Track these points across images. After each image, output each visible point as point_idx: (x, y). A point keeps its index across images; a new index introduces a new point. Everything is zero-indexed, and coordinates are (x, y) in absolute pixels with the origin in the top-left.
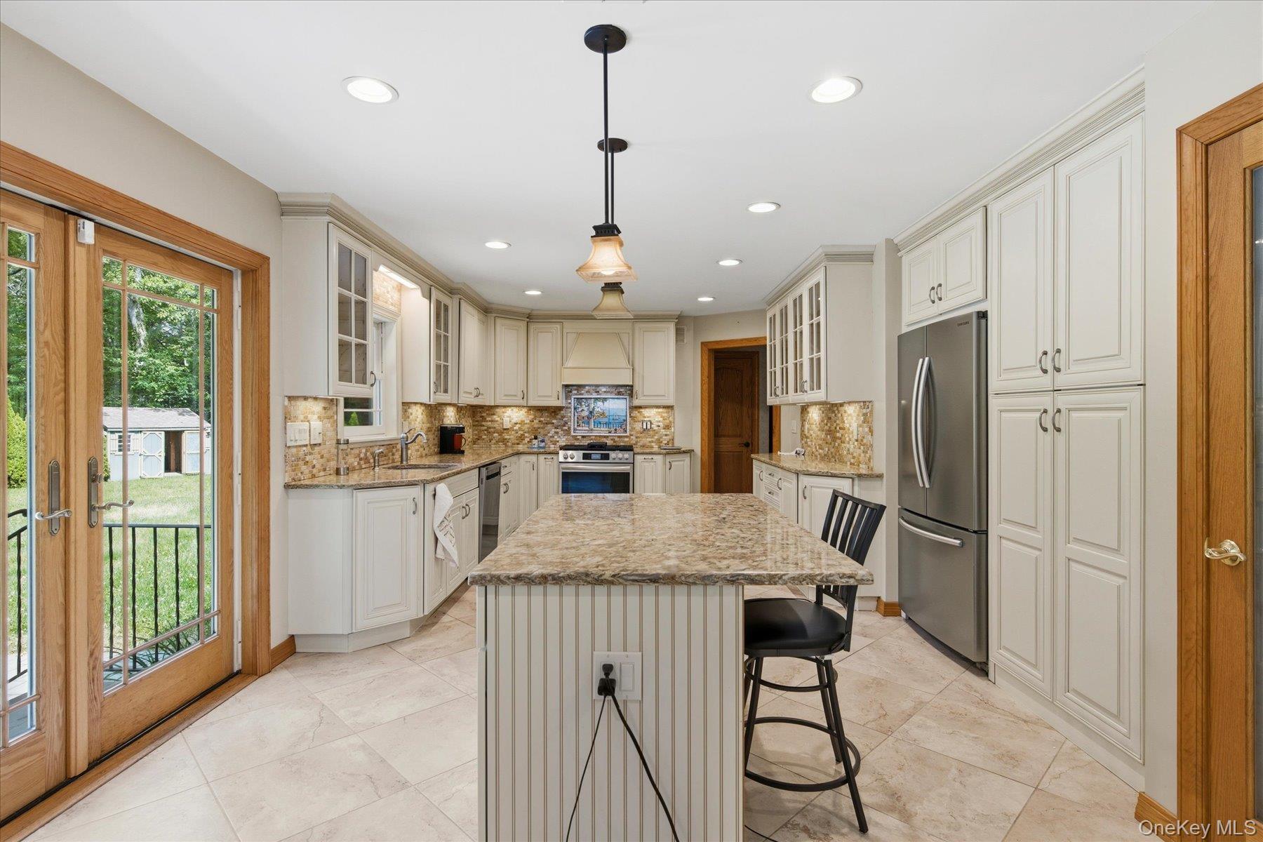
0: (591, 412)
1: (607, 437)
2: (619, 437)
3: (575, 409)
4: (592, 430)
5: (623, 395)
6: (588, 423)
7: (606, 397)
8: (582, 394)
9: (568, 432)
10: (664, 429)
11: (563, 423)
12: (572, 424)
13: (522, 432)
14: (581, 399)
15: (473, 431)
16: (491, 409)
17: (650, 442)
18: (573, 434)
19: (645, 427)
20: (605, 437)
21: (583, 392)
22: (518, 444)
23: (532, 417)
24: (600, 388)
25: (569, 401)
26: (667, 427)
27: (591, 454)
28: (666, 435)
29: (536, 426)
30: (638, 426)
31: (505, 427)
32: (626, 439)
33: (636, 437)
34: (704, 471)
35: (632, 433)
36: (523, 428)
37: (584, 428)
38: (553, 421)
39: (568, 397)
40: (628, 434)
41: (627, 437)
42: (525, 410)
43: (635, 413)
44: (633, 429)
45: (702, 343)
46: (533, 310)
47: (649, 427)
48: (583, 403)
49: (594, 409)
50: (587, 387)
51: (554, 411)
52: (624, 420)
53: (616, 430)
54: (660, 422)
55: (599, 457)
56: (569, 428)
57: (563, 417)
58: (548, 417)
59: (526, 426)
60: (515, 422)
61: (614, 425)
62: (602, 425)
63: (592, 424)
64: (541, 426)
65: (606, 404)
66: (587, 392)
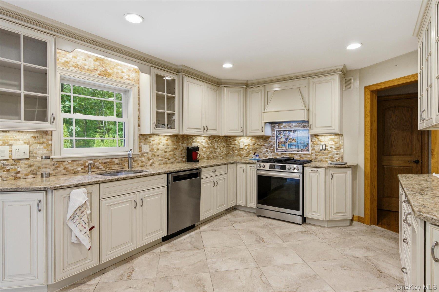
0: (286, 139)
1: (297, 154)
2: (304, 154)
3: (277, 137)
4: (287, 150)
5: (306, 127)
6: (285, 145)
7: (296, 129)
8: (281, 128)
9: (273, 151)
10: (336, 149)
11: (270, 145)
12: (275, 146)
13: (249, 150)
14: (281, 131)
15: (226, 149)
16: (233, 137)
17: (325, 158)
18: (276, 152)
19: (321, 148)
20: (295, 154)
21: (281, 127)
22: (247, 157)
23: (254, 142)
24: (292, 124)
25: (274, 132)
26: (338, 148)
28: (337, 154)
29: (256, 147)
30: (317, 148)
31: (241, 148)
32: (309, 156)
33: (316, 155)
34: (366, 181)
35: (313, 152)
36: (250, 148)
37: (282, 149)
38: (265, 144)
39: (273, 130)
40: (310, 152)
41: (309, 154)
42: (250, 138)
43: (315, 139)
44: (313, 149)
45: (366, 87)
46: (247, 81)
47: (324, 148)
48: (282, 134)
49: (288, 137)
50: (284, 124)
51: (266, 138)
52: (307, 144)
53: (302, 150)
54: (332, 145)
55: (279, 167)
56: (274, 148)
57: (270, 142)
58: (262, 142)
59: (251, 147)
60: (245, 144)
61: (301, 147)
62: (293, 147)
63: (287, 146)
64: (259, 147)
65: (296, 134)
66: (284, 127)
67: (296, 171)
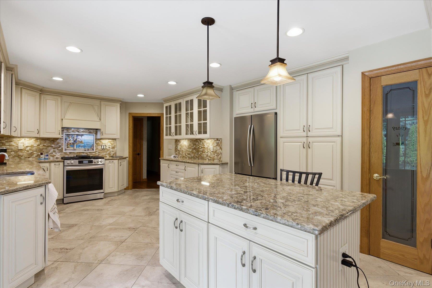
0: (75, 141)
1: (84, 153)
2: (90, 152)
3: (66, 139)
4: (75, 149)
5: (92, 133)
6: (73, 146)
7: (84, 134)
8: (69, 132)
9: (61, 151)
10: (112, 148)
11: (58, 146)
12: (64, 147)
13: (32, 151)
14: (69, 134)
16: (9, 139)
17: (105, 154)
18: (64, 151)
19: (103, 148)
20: (82, 153)
21: (70, 131)
22: (29, 158)
23: (39, 143)
24: (80, 130)
26: (113, 148)
27: (83, 161)
28: (113, 151)
29: (41, 148)
30: (100, 148)
31: (19, 149)
32: (93, 154)
33: (99, 153)
34: (130, 166)
35: (96, 150)
36: (33, 149)
37: (71, 149)
38: (52, 145)
39: (62, 134)
40: (94, 151)
41: (94, 152)
42: (34, 139)
43: (98, 142)
44: (97, 149)
45: (129, 113)
46: (43, 87)
47: (105, 148)
48: (70, 137)
49: (76, 139)
50: (72, 129)
51: (53, 140)
52: (93, 145)
53: (88, 149)
54: (110, 145)
55: (87, 162)
56: (62, 149)
57: (58, 143)
58: (49, 143)
59: (35, 148)
60: (27, 146)
61: (88, 147)
62: (81, 147)
63: (76, 147)
64: (45, 148)
65: (83, 137)
66: (72, 131)
67: (100, 163)
